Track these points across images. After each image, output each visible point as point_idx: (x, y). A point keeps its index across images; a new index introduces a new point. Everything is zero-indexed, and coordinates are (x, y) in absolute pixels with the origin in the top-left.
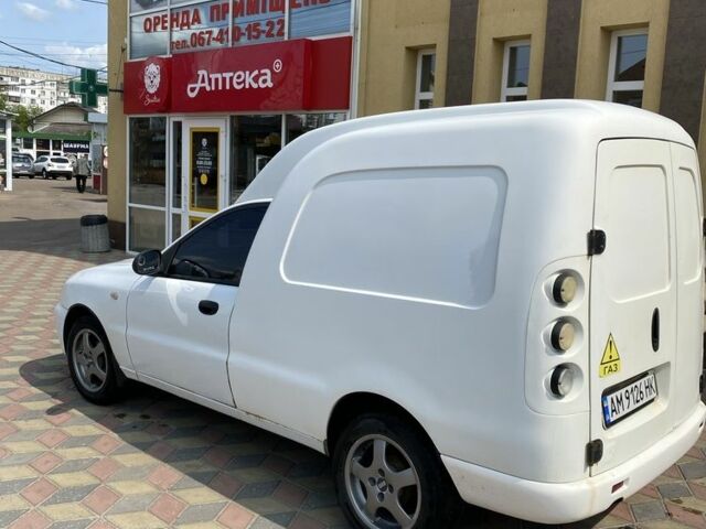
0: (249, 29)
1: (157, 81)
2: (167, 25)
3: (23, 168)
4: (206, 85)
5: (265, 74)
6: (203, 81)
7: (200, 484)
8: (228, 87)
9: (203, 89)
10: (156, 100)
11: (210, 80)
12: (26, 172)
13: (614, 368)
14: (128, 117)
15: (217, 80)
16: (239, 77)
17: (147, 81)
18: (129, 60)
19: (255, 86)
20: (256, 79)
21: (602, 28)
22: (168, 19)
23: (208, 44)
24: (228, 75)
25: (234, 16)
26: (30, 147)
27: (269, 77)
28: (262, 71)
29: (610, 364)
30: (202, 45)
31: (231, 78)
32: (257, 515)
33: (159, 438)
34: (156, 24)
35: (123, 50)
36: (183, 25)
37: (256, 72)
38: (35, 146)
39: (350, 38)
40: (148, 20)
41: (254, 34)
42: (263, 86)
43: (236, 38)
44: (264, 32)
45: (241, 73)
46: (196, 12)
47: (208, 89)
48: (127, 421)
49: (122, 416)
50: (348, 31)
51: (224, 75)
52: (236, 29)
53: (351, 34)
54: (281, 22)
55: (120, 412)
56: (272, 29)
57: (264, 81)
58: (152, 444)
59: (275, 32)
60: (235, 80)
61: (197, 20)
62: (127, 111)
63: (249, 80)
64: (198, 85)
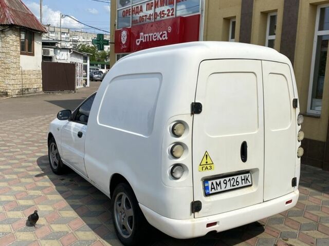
0: (160, 13)
1: (126, 38)
2: (131, 13)
3: (98, 77)
4: (143, 39)
5: (165, 34)
6: (142, 38)
7: (72, 209)
8: (151, 40)
9: (142, 41)
10: (125, 47)
11: (144, 37)
12: (99, 79)
13: (209, 168)
14: (116, 54)
15: (147, 37)
16: (155, 35)
17: (122, 38)
18: (117, 29)
19: (161, 39)
20: (161, 36)
21: (310, 4)
22: (131, 11)
23: (145, 21)
24: (151, 35)
25: (155, 8)
26: (104, 68)
27: (166, 35)
28: (164, 32)
29: (206, 166)
30: (143, 21)
31: (152, 36)
32: (85, 224)
33: (70, 190)
34: (127, 13)
35: (115, 25)
36: (136, 13)
37: (161, 33)
38: (105, 68)
39: (199, 15)
40: (124, 11)
41: (163, 15)
42: (164, 39)
43: (155, 18)
44: (166, 14)
45: (156, 33)
46: (141, 7)
47: (144, 41)
48: (63, 182)
49: (62, 180)
50: (199, 12)
51: (150, 34)
52: (155, 13)
53: (200, 13)
54: (173, 9)
55: (63, 178)
56: (169, 13)
57: (164, 37)
58: (66, 191)
59: (170, 14)
60: (153, 37)
61: (141, 10)
62: (116, 52)
63: (159, 37)
64: (140, 40)
